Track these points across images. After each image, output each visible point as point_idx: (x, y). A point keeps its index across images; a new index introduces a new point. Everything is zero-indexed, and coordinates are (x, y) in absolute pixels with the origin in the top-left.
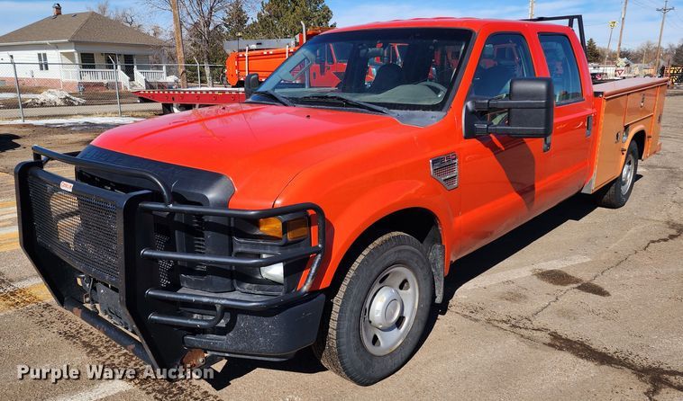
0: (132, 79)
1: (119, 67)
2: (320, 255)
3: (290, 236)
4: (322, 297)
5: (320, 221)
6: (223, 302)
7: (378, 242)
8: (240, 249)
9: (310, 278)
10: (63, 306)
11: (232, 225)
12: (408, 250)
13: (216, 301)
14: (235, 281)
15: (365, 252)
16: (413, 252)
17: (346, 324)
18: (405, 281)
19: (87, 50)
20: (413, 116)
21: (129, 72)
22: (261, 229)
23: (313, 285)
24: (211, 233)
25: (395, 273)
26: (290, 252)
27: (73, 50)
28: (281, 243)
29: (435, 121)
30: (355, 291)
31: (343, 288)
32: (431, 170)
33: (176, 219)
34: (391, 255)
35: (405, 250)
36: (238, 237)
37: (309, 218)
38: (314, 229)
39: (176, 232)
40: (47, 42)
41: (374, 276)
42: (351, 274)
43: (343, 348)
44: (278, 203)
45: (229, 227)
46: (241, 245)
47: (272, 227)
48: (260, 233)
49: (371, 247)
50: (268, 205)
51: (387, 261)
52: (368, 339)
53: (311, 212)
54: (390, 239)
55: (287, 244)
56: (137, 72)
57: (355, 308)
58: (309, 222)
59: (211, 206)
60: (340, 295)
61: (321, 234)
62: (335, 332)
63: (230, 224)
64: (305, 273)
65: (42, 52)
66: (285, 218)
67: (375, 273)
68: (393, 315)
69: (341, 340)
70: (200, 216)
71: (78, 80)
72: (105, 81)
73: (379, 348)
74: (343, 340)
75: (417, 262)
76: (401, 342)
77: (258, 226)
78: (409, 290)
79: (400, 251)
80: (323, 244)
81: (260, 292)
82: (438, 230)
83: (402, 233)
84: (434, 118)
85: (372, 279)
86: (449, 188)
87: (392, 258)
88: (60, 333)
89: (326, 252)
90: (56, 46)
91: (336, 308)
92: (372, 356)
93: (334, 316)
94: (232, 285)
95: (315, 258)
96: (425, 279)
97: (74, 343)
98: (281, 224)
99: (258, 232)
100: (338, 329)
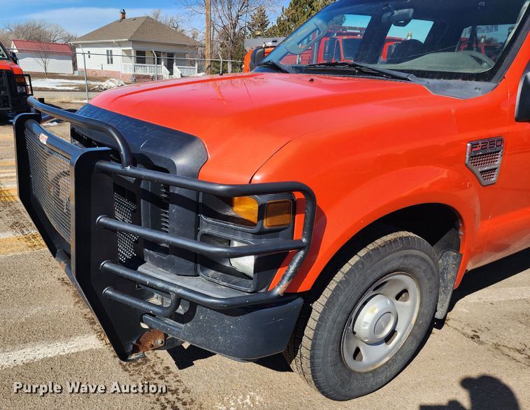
0: (171, 73)
1: (163, 63)
2: (302, 252)
3: (266, 223)
4: (300, 301)
5: (309, 208)
6: (180, 291)
7: (379, 242)
8: (207, 230)
9: (286, 279)
10: (55, 257)
11: (201, 201)
12: (416, 256)
13: (171, 288)
14: (199, 265)
15: (362, 253)
16: (423, 259)
17: (325, 335)
18: (405, 291)
19: (141, 48)
20: (449, 86)
21: (170, 68)
22: (236, 209)
23: (289, 287)
24: (176, 207)
25: (395, 281)
26: (265, 242)
27: (131, 48)
28: (255, 230)
29: (479, 93)
30: (341, 299)
31: (327, 293)
32: (467, 156)
33: (142, 186)
34: (394, 260)
35: (412, 256)
36: (207, 216)
37: (295, 203)
38: (300, 219)
39: (142, 201)
40: (114, 41)
41: (368, 284)
42: (339, 276)
43: (318, 361)
44: (258, 178)
45: (197, 203)
46: (208, 225)
47: (246, 208)
48: (233, 214)
49: (370, 247)
50: (243, 179)
51: (388, 268)
52: (348, 352)
53: (298, 195)
54: (395, 240)
55: (262, 233)
56: (175, 67)
57: (339, 319)
58: (294, 208)
59: (178, 174)
60: (323, 300)
61: (308, 226)
62: (310, 342)
63: (198, 198)
64: (280, 271)
65: (109, 49)
66: (264, 199)
67: (371, 280)
68: (383, 329)
69: (316, 352)
70: (167, 185)
71: (132, 73)
72: (151, 74)
73: (360, 363)
74: (319, 353)
75: (424, 272)
76: (387, 359)
77: (231, 204)
78: (409, 303)
79: (406, 256)
80: (309, 238)
81: (225, 284)
82: (458, 235)
83: (411, 234)
84: (477, 91)
85: (365, 287)
86: (484, 183)
87: (395, 264)
88: (59, 279)
89: (312, 249)
90: (120, 44)
91: (315, 315)
92: (351, 372)
93: (312, 323)
94: (196, 270)
95: (295, 254)
96: (430, 292)
97: (68, 290)
98: (257, 206)
99: (230, 213)
100: (314, 339)
